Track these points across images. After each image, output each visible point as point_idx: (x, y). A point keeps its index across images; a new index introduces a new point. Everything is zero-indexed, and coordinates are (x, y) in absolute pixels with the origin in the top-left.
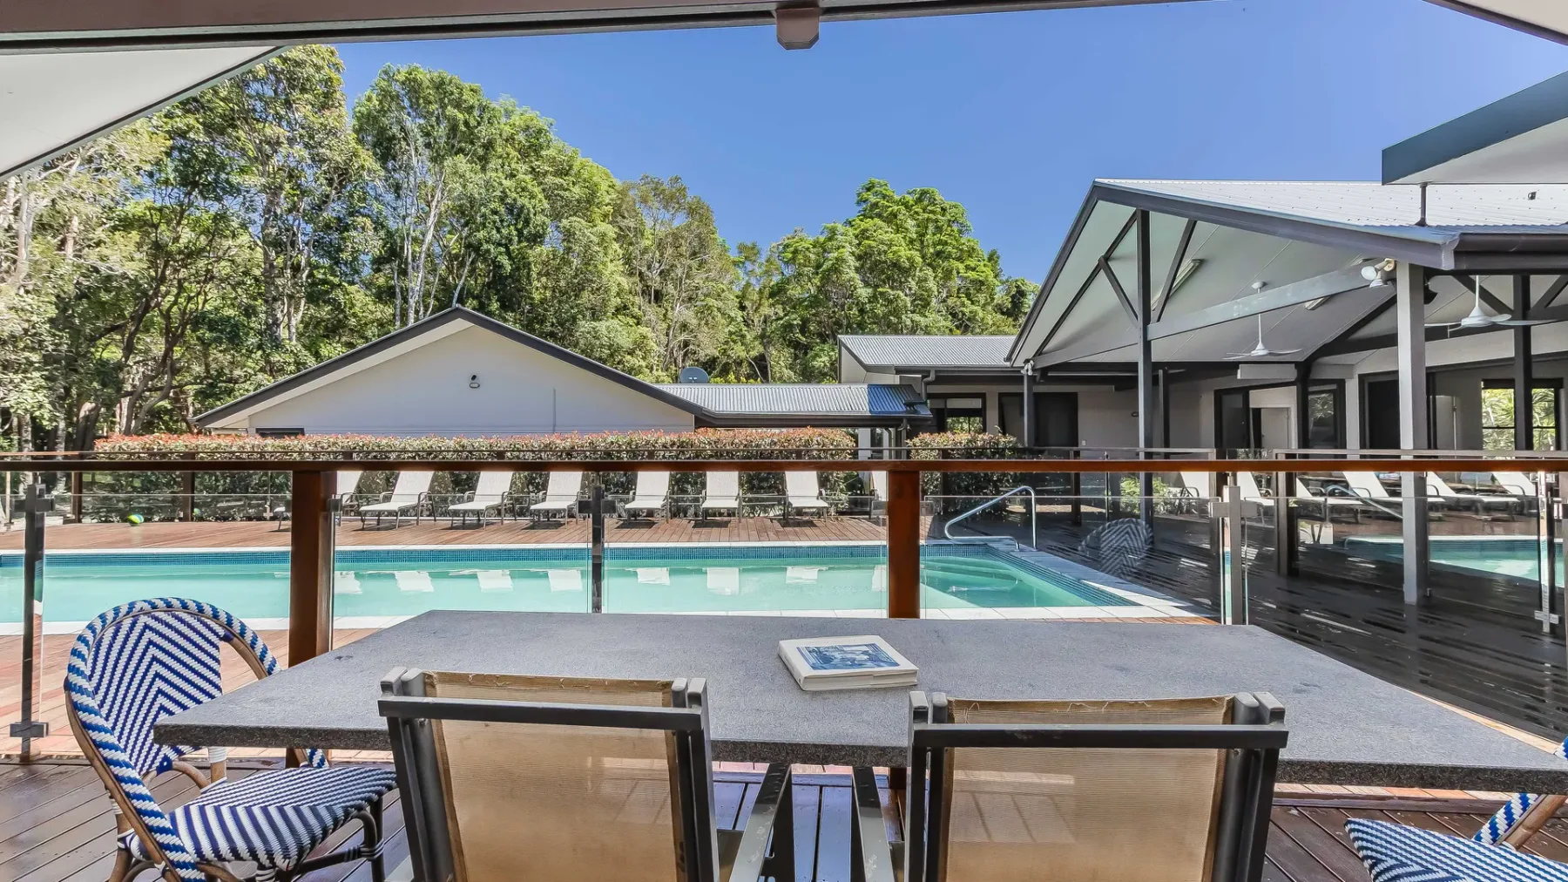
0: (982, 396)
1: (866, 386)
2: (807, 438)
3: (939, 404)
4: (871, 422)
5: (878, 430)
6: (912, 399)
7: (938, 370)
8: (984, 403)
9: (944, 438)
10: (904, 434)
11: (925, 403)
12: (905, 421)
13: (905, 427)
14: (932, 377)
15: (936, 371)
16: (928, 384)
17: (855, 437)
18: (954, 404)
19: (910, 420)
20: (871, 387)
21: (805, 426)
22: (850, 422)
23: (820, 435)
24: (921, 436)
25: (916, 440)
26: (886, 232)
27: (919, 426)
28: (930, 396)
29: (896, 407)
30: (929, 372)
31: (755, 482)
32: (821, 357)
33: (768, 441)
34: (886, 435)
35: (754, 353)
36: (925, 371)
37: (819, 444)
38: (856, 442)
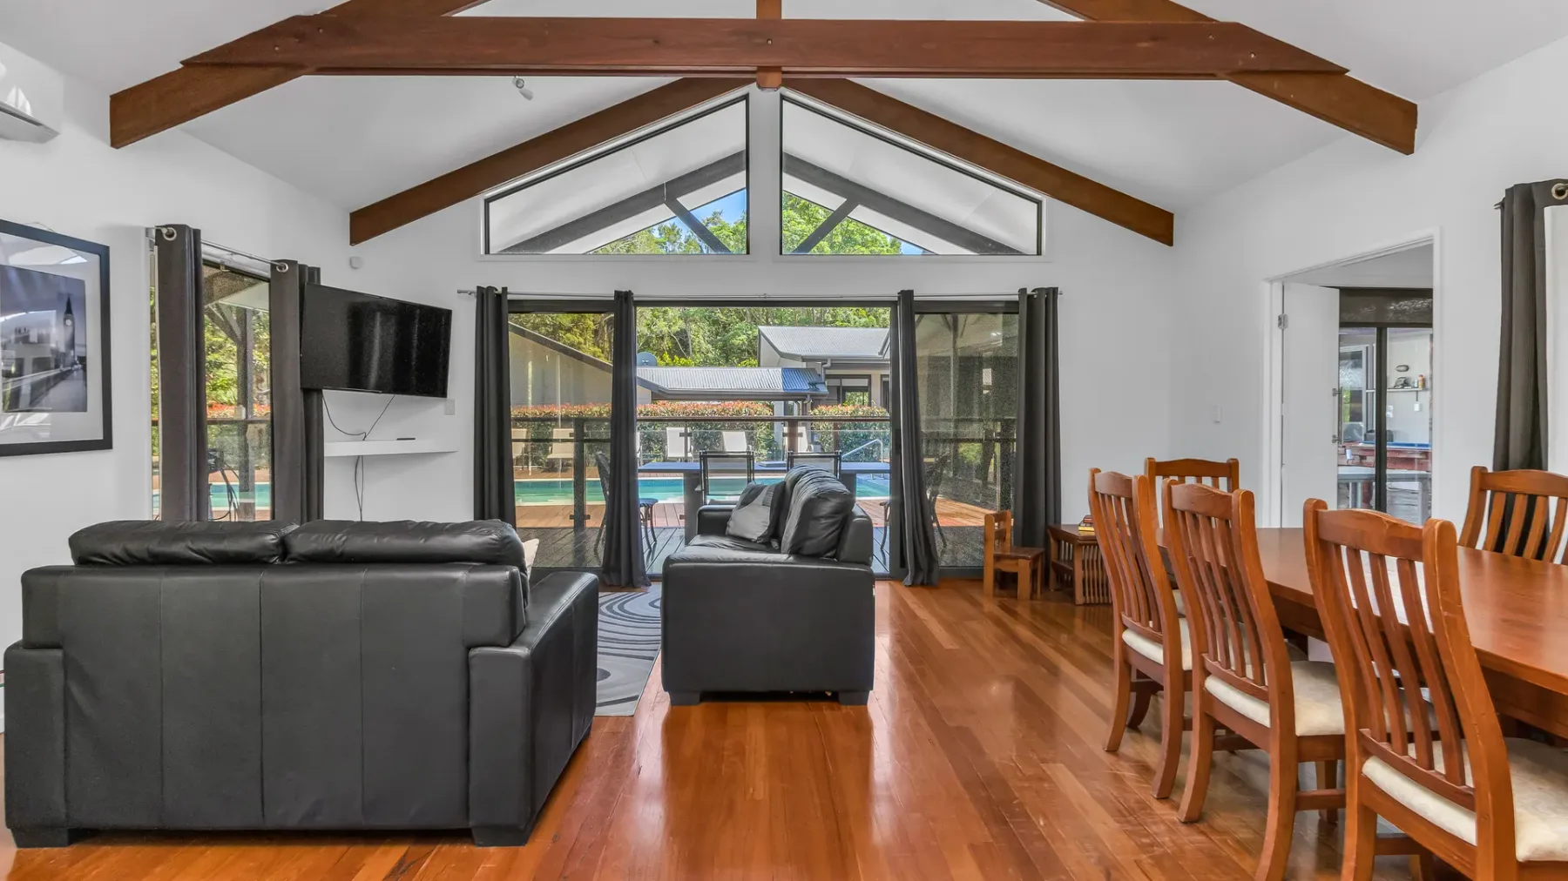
0: (869, 377)
1: (780, 370)
2: (737, 408)
3: (836, 382)
4: (785, 397)
5: (790, 402)
6: (815, 380)
7: (833, 359)
8: (870, 383)
9: (836, 409)
10: (809, 405)
11: (824, 383)
12: (809, 396)
13: (809, 402)
14: (828, 365)
15: (832, 360)
16: (825, 369)
17: (772, 407)
18: (847, 383)
19: (812, 396)
20: (785, 370)
21: (736, 400)
22: (767, 397)
23: (747, 407)
24: (820, 408)
25: (816, 411)
26: (799, 223)
27: (820, 400)
28: (828, 377)
29: (802, 386)
30: (827, 360)
31: (701, 440)
32: (739, 336)
33: (710, 411)
34: (796, 406)
35: (675, 328)
36: (823, 360)
37: (746, 413)
38: (773, 412)
